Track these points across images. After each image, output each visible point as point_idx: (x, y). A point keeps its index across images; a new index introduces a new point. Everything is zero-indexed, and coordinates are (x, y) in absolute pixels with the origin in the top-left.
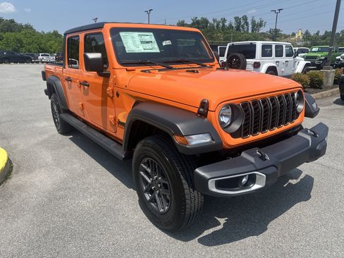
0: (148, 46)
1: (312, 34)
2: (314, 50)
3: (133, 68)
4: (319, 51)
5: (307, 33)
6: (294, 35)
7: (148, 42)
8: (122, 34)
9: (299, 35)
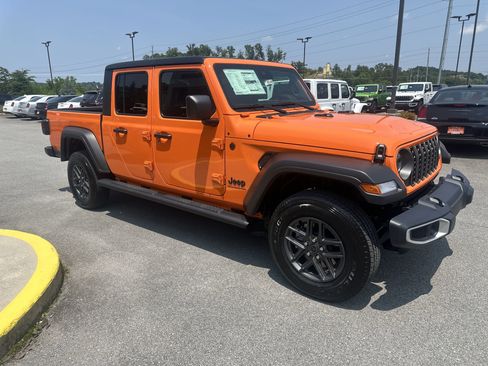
0: (253, 86)
1: (342, 69)
2: (359, 89)
3: (248, 113)
4: (365, 91)
5: (336, 68)
6: (321, 70)
7: (252, 82)
8: (226, 71)
9: (327, 70)
